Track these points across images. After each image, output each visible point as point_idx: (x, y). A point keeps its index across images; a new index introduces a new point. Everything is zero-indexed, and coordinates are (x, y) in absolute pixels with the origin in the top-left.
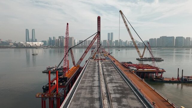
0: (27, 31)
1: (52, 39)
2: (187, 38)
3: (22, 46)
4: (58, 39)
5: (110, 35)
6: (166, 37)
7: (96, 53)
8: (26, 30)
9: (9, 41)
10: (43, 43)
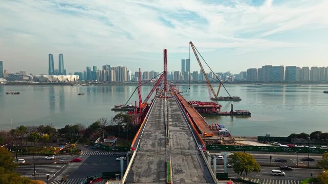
0: (51, 57)
1: (92, 70)
2: (304, 68)
3: (46, 81)
4: (103, 71)
5: (186, 63)
6: (270, 67)
7: (162, 92)
8: (49, 55)
9: (21, 74)
10: (78, 76)
